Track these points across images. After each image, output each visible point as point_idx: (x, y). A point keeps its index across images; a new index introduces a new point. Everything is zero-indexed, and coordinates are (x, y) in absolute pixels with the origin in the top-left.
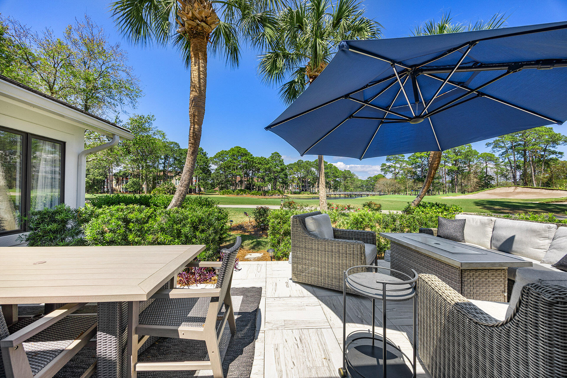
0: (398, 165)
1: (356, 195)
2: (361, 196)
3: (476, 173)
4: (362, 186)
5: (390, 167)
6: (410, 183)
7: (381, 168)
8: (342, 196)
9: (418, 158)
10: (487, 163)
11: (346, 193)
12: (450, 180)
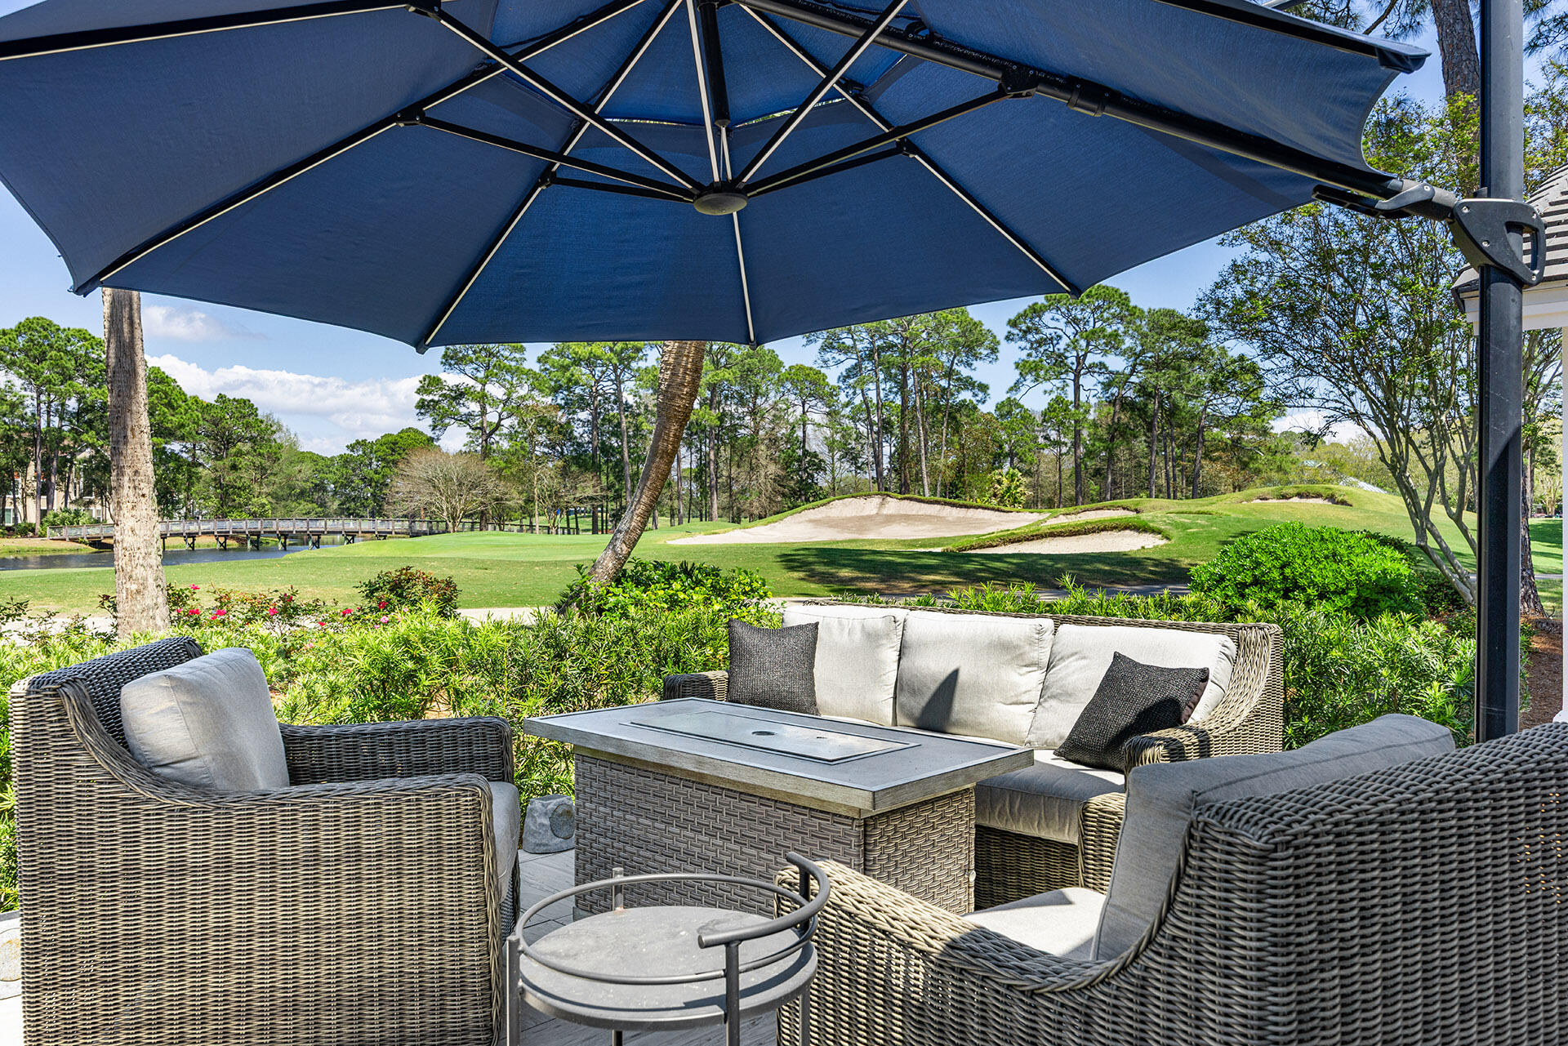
0: (496, 391)
1: (285, 535)
2: (317, 544)
3: (773, 441)
4: (320, 487)
5: (459, 394)
6: (547, 475)
7: (418, 398)
8: (202, 542)
9: (577, 362)
10: (807, 406)
11: (228, 525)
12: (694, 466)
